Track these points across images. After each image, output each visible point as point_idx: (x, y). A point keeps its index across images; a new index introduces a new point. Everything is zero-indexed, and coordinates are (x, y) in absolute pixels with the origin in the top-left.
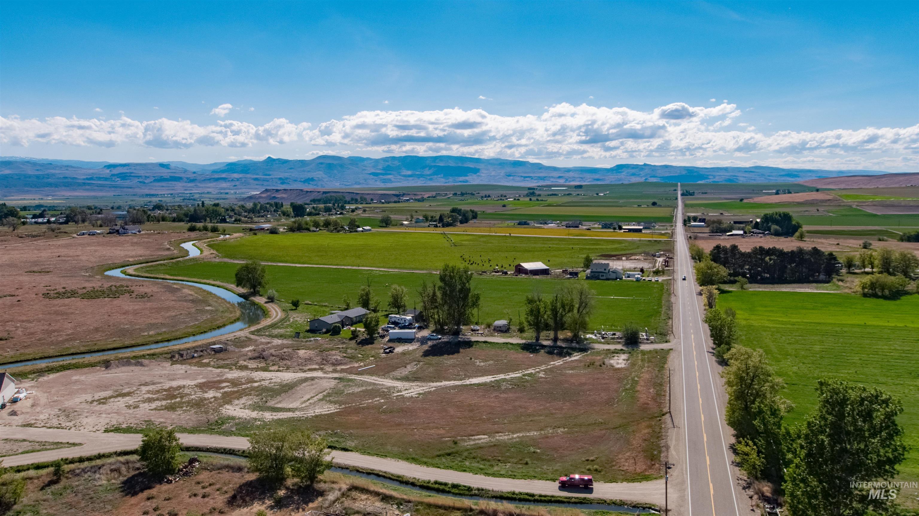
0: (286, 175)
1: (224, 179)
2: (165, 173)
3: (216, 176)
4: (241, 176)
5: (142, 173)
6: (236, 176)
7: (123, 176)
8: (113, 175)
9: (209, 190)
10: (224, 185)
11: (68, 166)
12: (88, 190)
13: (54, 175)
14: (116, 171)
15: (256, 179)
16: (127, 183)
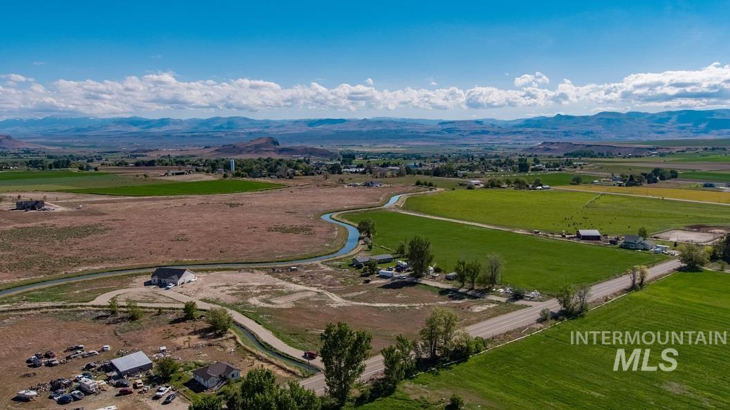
0: (571, 129)
1: (520, 132)
2: (478, 128)
3: (515, 130)
4: (533, 129)
5: (462, 128)
6: (530, 129)
7: (450, 131)
8: (443, 130)
9: (507, 141)
10: (519, 137)
11: (415, 123)
12: (424, 141)
13: (406, 130)
14: (445, 127)
15: (544, 132)
16: (452, 135)
